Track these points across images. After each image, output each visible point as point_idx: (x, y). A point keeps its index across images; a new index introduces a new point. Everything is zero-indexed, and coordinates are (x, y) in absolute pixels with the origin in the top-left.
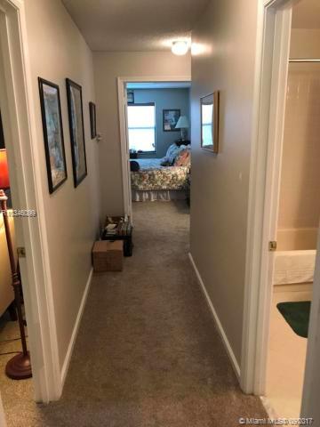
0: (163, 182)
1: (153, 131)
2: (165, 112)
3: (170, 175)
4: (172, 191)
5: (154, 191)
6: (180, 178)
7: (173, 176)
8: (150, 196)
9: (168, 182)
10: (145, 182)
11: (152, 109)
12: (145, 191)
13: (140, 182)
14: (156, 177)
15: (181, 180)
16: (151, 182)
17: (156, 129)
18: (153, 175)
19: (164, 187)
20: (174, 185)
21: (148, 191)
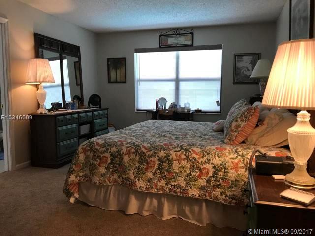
0: (190, 180)
1: (219, 83)
2: (238, 57)
3: (210, 167)
4: (212, 204)
5: (172, 197)
6: (232, 175)
7: (216, 170)
8: (161, 206)
9: (203, 182)
10: (150, 175)
11: (219, 53)
12: (152, 195)
13: (140, 173)
14: (176, 166)
15: (236, 183)
16: (164, 177)
17: (223, 80)
18: (168, 160)
19: (194, 192)
20: (217, 192)
21: (158, 196)
